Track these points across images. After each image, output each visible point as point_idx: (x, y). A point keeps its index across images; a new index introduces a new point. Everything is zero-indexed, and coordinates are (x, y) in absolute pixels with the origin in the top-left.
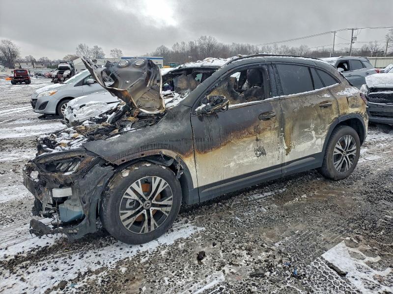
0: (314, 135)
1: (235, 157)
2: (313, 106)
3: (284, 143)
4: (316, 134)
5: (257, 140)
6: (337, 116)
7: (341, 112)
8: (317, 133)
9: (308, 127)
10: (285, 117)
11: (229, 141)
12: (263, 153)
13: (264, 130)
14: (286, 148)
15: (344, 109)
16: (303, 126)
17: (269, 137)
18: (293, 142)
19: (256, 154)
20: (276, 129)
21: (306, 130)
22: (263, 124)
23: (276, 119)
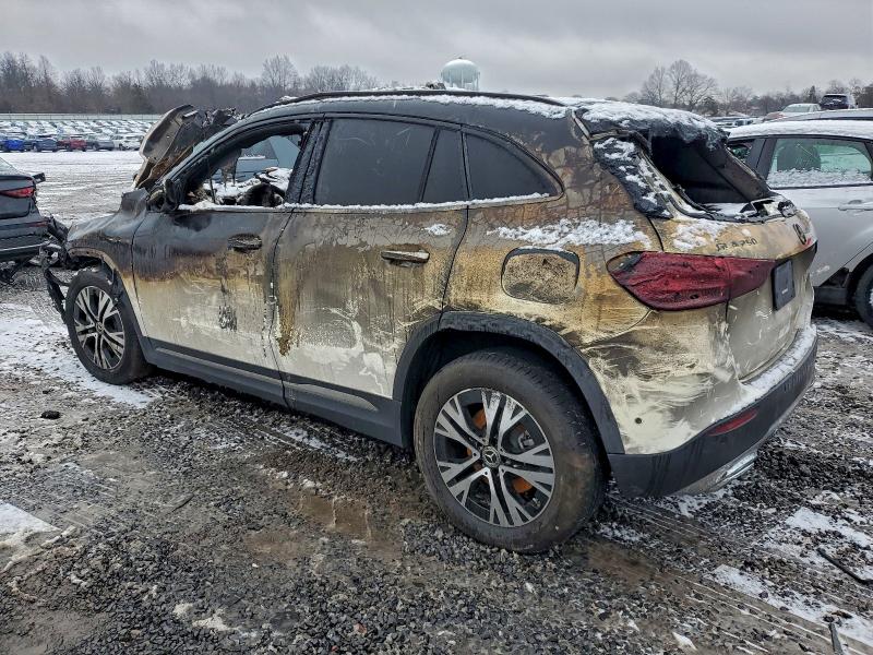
0: (358, 337)
1: (189, 310)
2: (361, 249)
3: (278, 322)
4: (363, 333)
5: (223, 290)
6: (436, 304)
7: (457, 295)
8: (367, 332)
9: (341, 304)
10: (281, 258)
11: (177, 274)
12: (232, 325)
13: (234, 272)
14: (279, 335)
15: (470, 286)
16: (327, 299)
17: (247, 294)
18: (300, 330)
19: (221, 320)
20: (259, 279)
21: (334, 311)
22: (233, 260)
23: (260, 256)
